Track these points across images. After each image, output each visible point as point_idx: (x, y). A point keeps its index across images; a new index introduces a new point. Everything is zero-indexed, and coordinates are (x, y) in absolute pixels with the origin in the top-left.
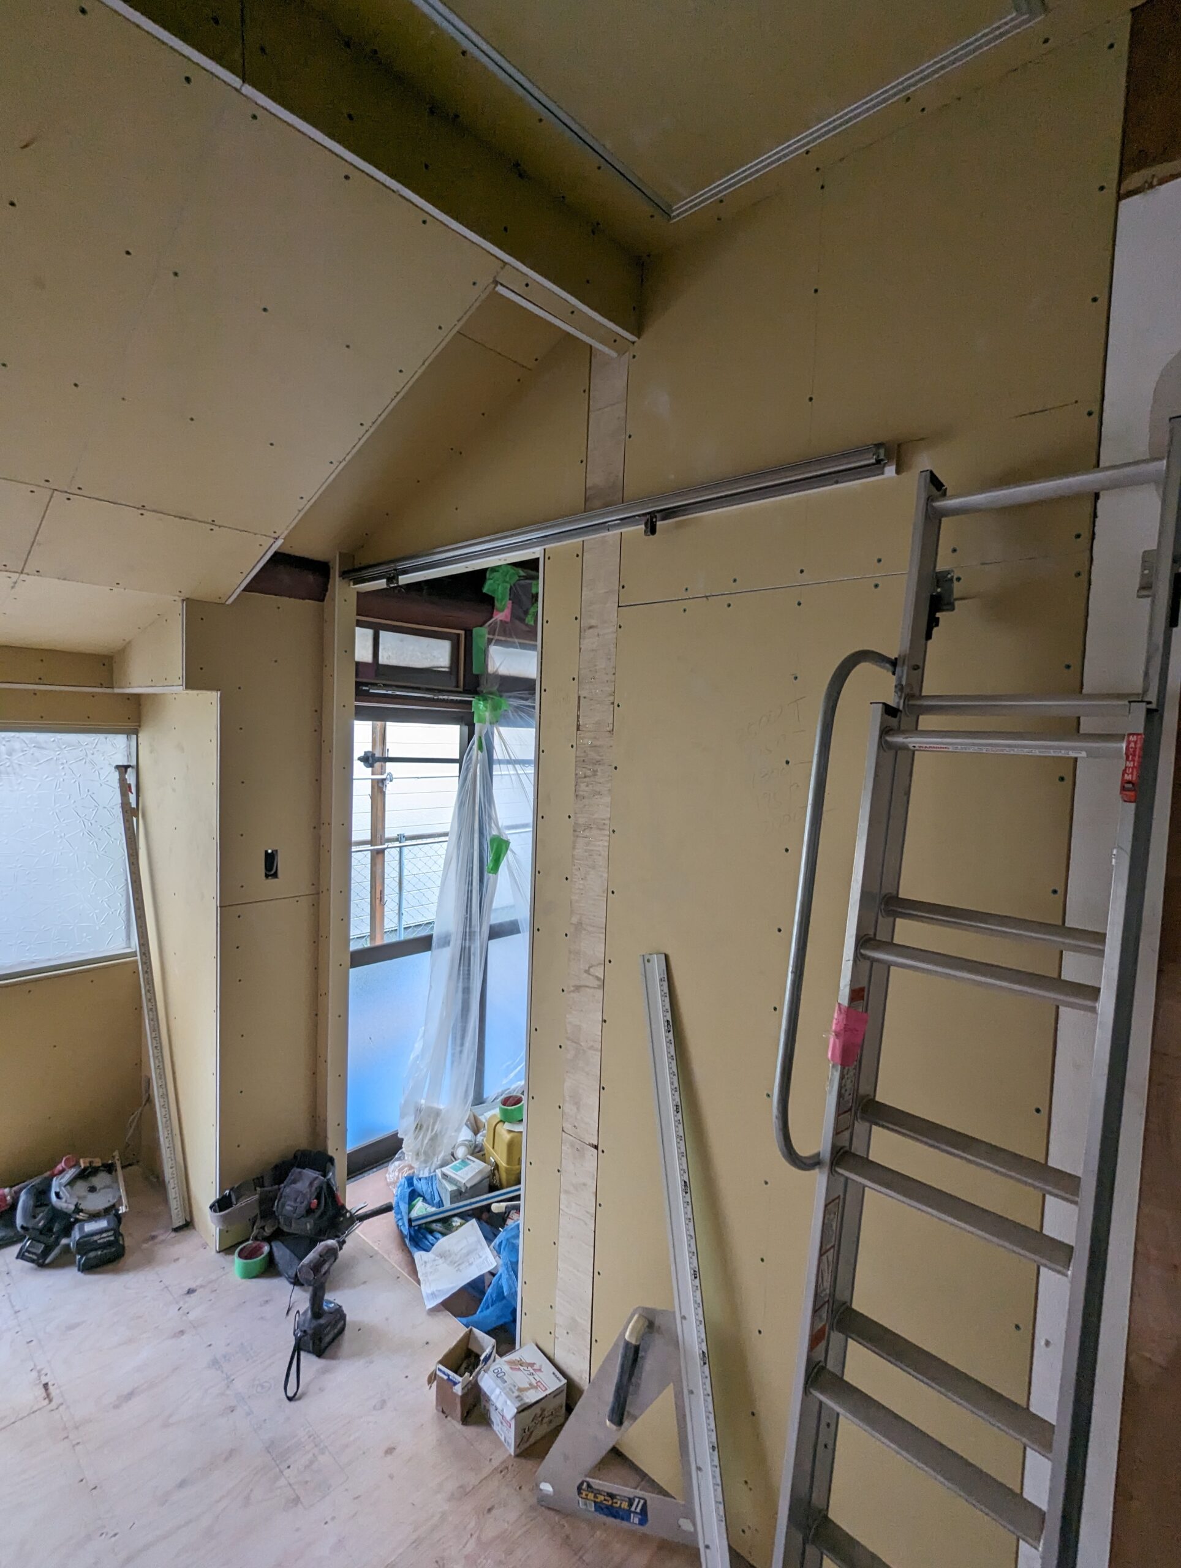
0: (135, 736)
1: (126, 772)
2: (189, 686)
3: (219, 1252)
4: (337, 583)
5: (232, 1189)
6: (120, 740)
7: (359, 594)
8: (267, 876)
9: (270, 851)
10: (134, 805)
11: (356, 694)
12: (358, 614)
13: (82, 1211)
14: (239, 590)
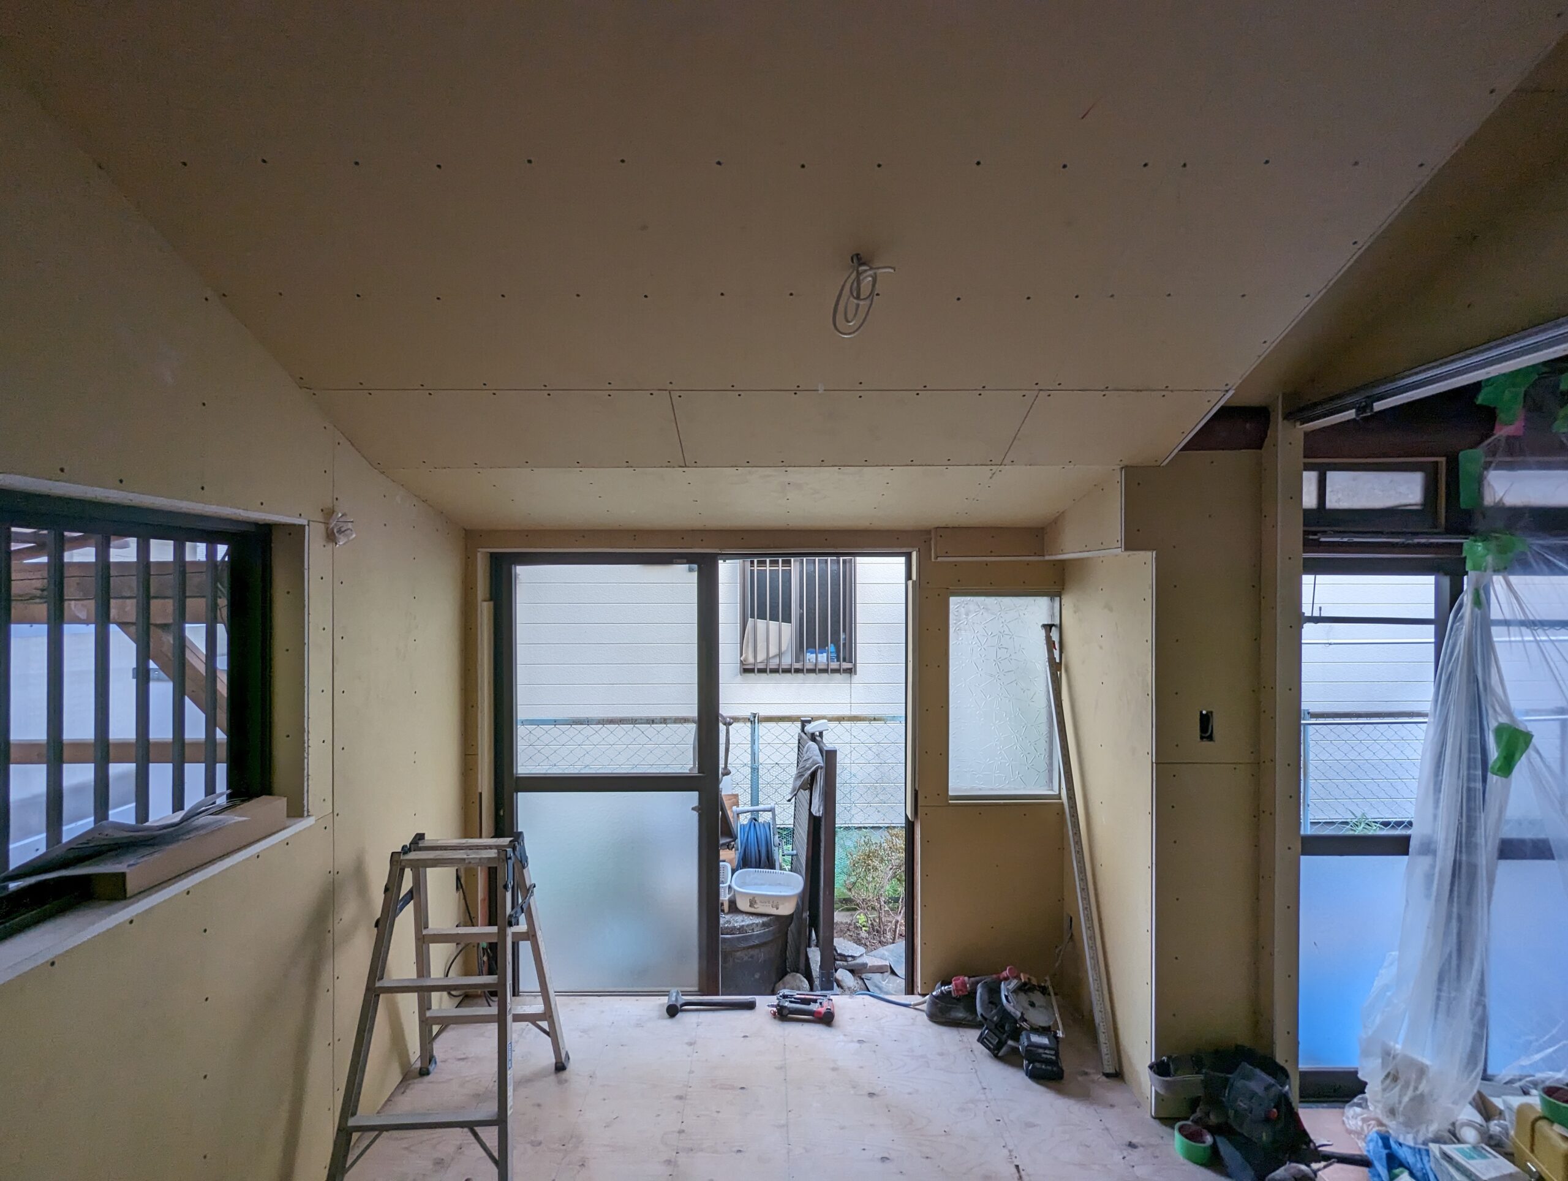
0: (1058, 598)
1: (1051, 629)
2: (1128, 548)
3: (1155, 1118)
4: (1280, 427)
5: (1169, 1058)
6: (1043, 602)
7: (1306, 434)
8: (1202, 738)
9: (1204, 712)
10: (1058, 660)
11: (1304, 545)
12: (1305, 457)
13: (1026, 1021)
14: (1176, 451)
